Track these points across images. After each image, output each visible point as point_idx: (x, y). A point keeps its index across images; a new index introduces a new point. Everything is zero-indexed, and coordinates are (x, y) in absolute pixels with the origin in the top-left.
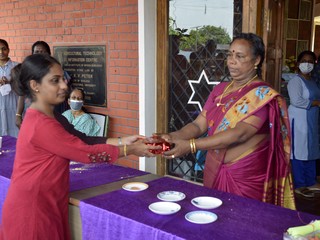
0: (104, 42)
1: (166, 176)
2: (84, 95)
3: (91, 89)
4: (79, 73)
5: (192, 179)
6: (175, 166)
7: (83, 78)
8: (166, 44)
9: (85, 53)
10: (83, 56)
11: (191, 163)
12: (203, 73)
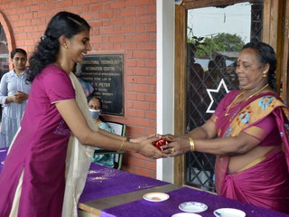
0: (121, 51)
1: (184, 186)
2: (101, 104)
3: (108, 98)
4: (96, 81)
5: (210, 190)
6: (192, 176)
7: (101, 87)
8: (184, 52)
9: (103, 62)
10: (101, 65)
11: (209, 173)
12: (222, 81)
